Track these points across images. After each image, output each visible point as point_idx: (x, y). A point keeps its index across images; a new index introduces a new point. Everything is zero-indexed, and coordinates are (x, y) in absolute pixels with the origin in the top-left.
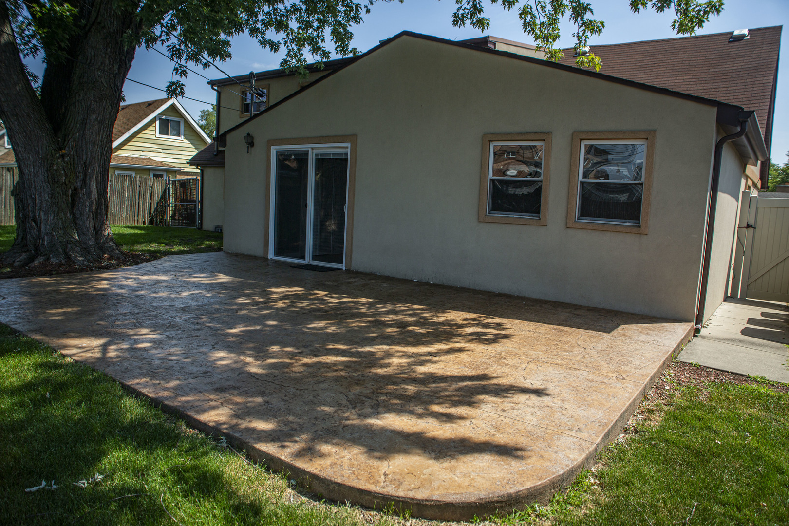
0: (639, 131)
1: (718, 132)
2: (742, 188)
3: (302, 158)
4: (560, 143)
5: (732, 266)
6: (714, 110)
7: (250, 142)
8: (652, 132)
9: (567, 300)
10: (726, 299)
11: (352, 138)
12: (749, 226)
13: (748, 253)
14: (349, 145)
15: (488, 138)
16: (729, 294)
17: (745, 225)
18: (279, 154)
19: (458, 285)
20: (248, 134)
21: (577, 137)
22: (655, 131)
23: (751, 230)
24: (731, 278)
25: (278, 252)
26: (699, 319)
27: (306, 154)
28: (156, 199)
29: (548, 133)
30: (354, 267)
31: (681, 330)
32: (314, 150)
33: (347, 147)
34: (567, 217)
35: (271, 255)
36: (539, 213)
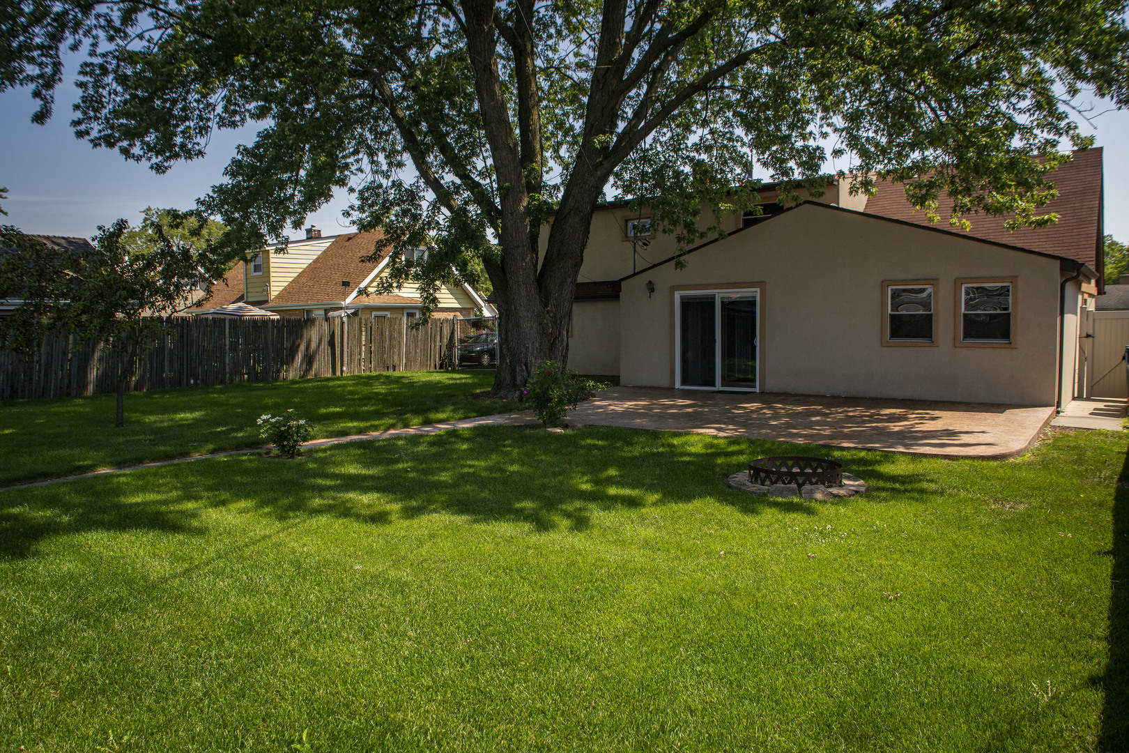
0: (1006, 277)
1: (1062, 275)
2: (1080, 304)
3: (708, 303)
4: (945, 286)
5: (1077, 371)
6: (1058, 263)
7: (651, 288)
8: (1015, 277)
9: (958, 400)
10: (1074, 399)
11: (761, 284)
12: (1088, 336)
13: (1090, 358)
14: (758, 290)
15: (885, 284)
16: (1076, 395)
17: (1085, 335)
18: (682, 298)
19: (867, 396)
20: (650, 282)
21: (958, 282)
22: (1017, 277)
23: (1090, 339)
24: (1076, 381)
25: (684, 382)
26: (1059, 405)
27: (713, 297)
28: (445, 341)
29: (936, 280)
30: (768, 388)
31: (1047, 412)
32: (720, 295)
33: (756, 292)
34: (954, 340)
35: (678, 385)
36: (931, 337)
